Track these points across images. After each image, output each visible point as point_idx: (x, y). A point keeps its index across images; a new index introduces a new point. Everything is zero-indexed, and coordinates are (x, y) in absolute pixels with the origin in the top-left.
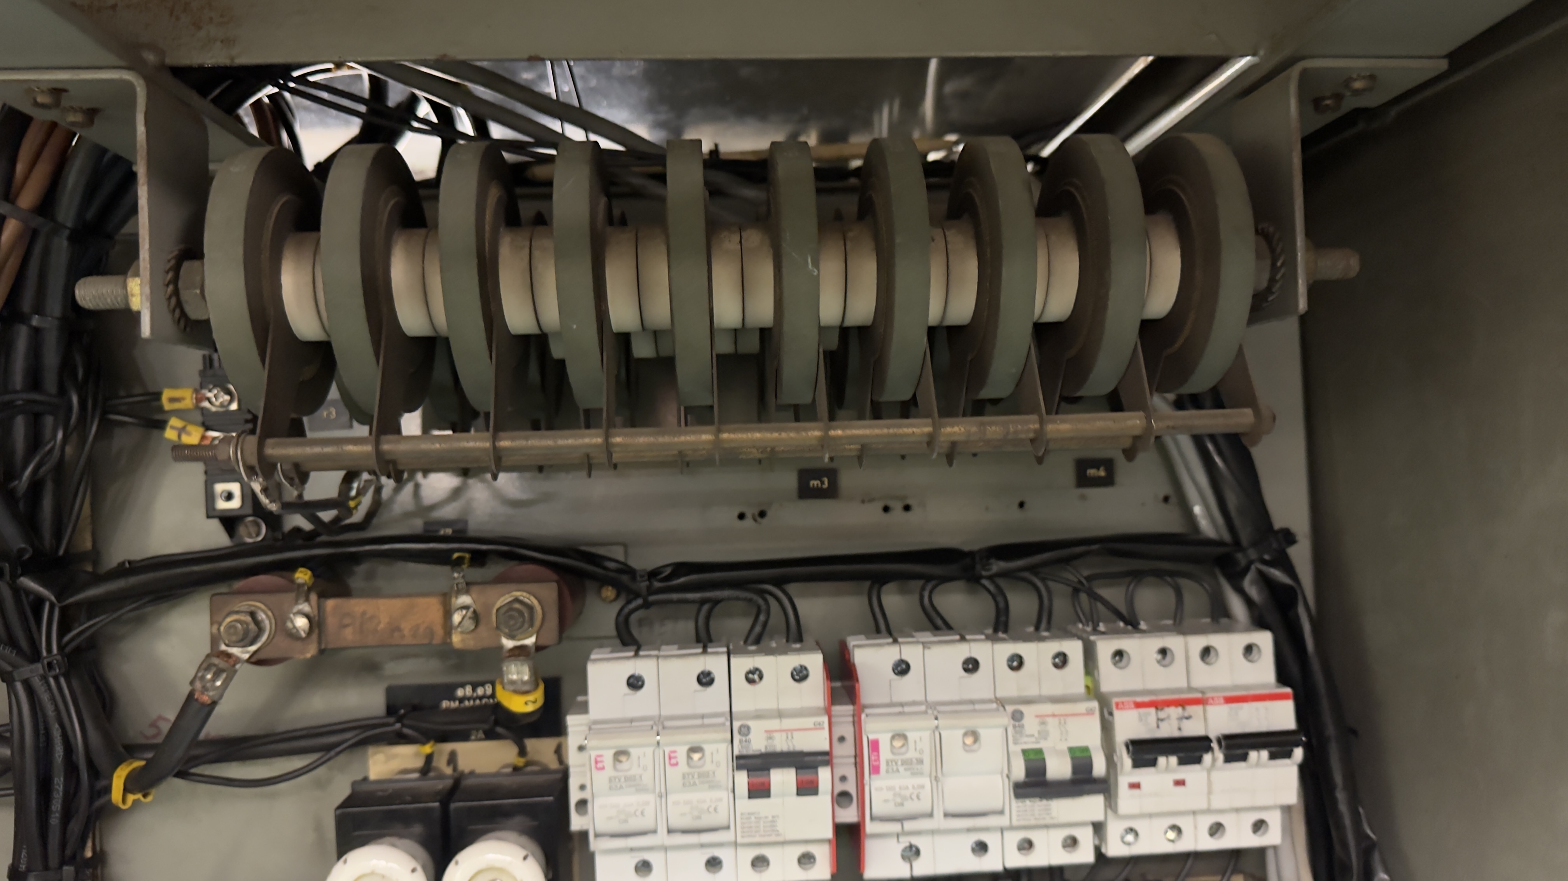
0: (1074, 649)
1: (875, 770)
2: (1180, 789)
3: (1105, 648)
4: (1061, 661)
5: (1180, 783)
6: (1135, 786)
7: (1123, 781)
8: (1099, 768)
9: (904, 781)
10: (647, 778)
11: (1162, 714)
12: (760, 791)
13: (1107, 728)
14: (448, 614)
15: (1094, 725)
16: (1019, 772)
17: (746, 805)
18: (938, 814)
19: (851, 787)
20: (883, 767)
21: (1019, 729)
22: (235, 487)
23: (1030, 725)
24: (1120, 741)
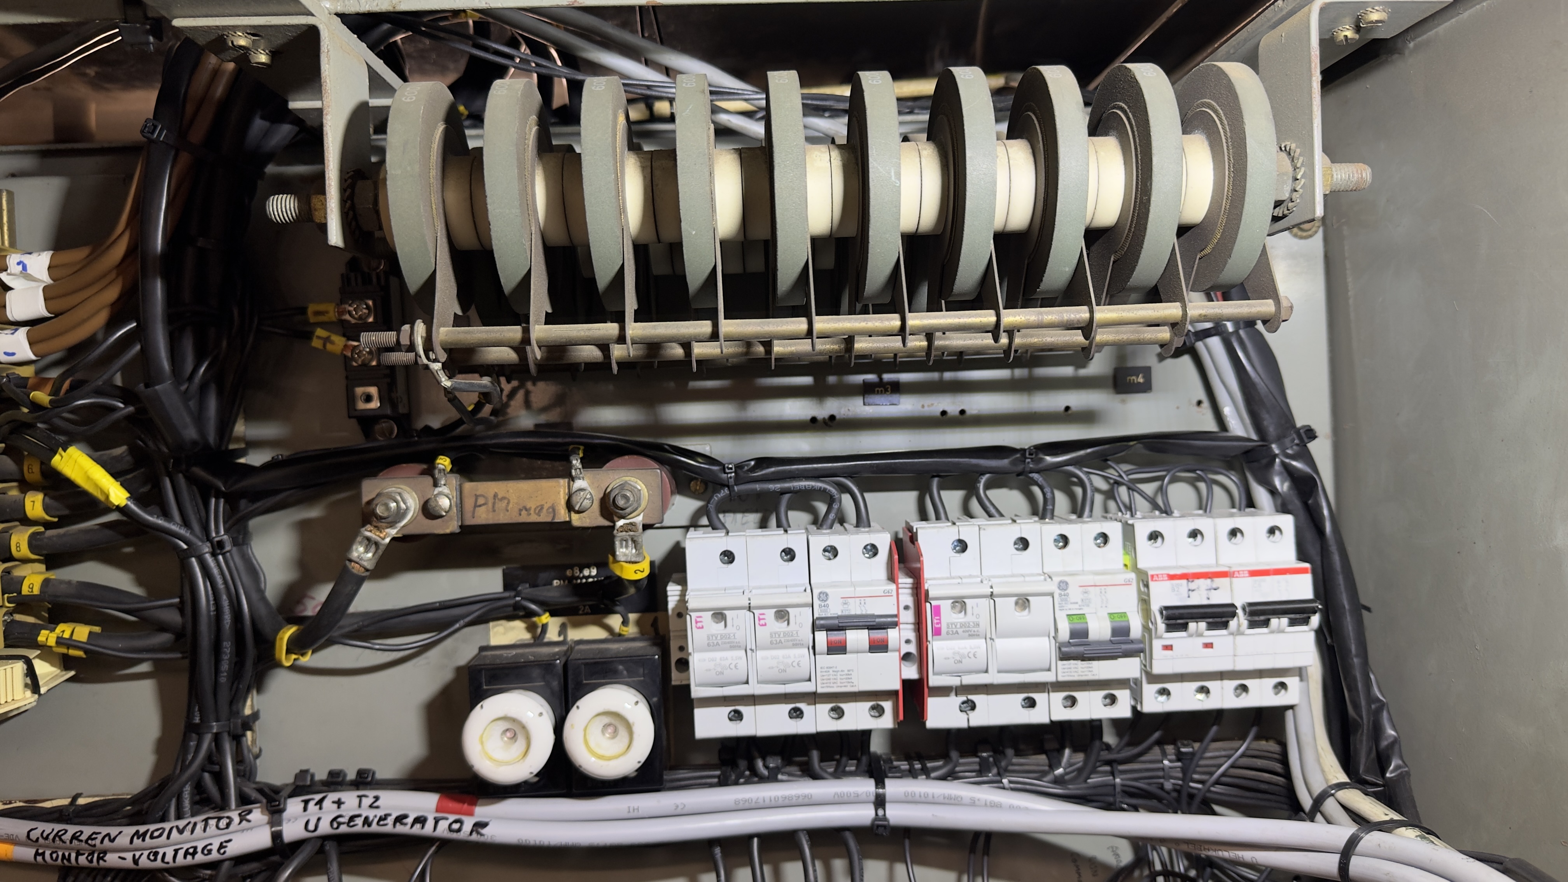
0: (1114, 530)
1: (937, 632)
2: (1208, 651)
4: (1103, 540)
5: (1209, 645)
6: (1168, 648)
7: (1157, 644)
8: (1136, 631)
9: (962, 643)
10: (740, 636)
11: (1193, 585)
12: (837, 648)
13: (1144, 597)
15: (1132, 594)
16: (1064, 633)
17: (826, 661)
18: (993, 671)
19: (914, 649)
20: (944, 630)
21: (1065, 597)
22: (373, 390)
23: (1075, 593)
24: (1155, 607)
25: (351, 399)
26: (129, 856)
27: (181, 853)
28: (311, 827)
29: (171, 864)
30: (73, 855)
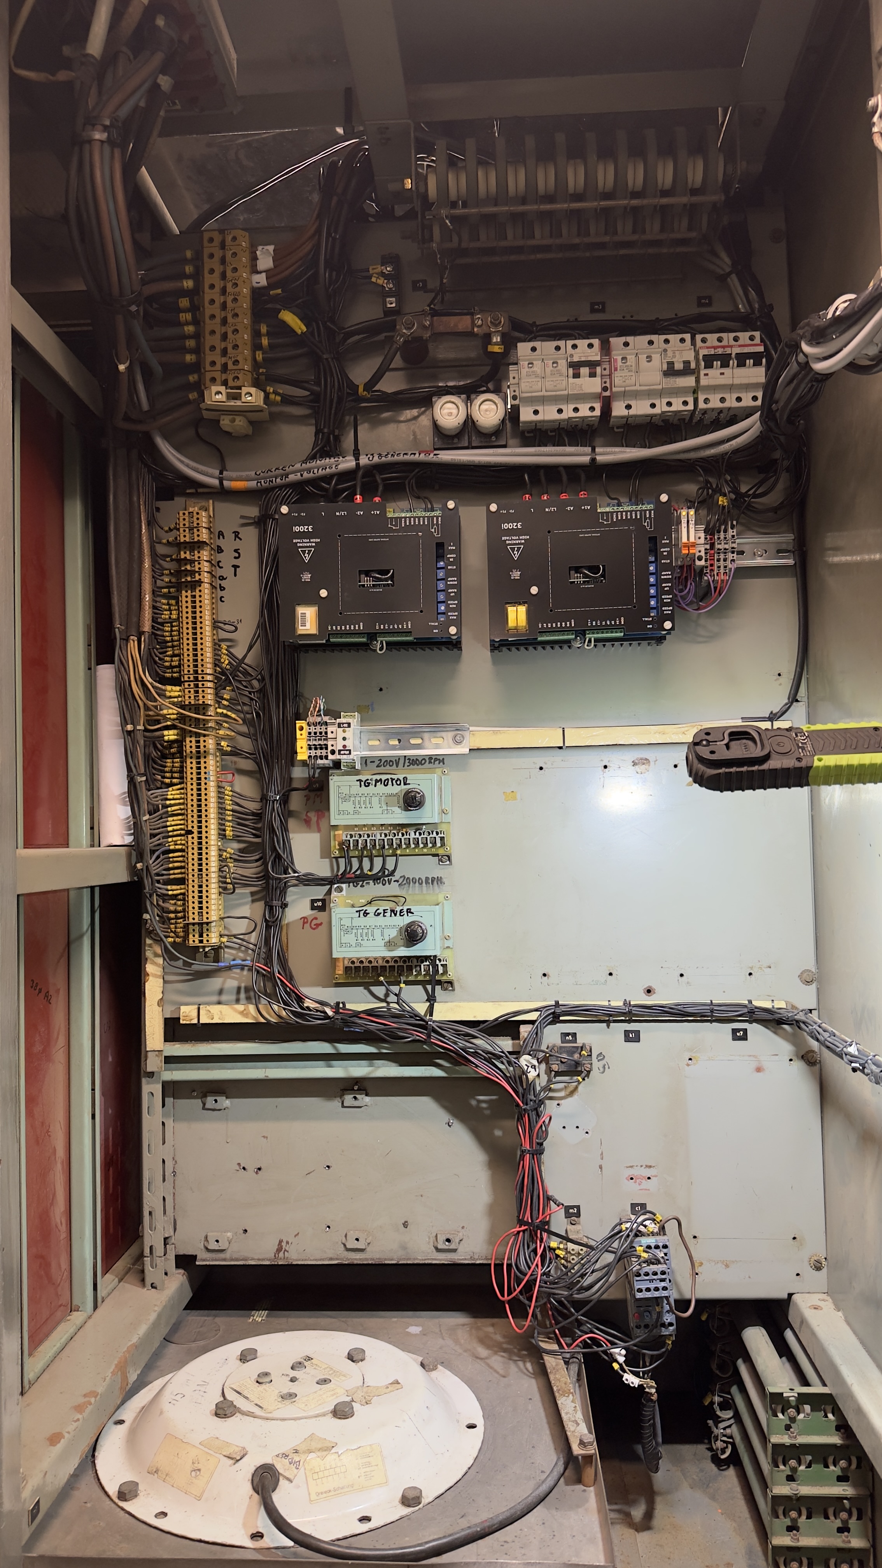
0: (688, 337)
1: (616, 369)
2: (722, 376)
3: (699, 337)
4: (682, 340)
5: (722, 374)
6: (706, 375)
7: (702, 372)
8: (693, 366)
9: (626, 373)
10: (539, 371)
11: (716, 350)
12: (577, 375)
13: (697, 353)
14: (473, 321)
15: (692, 354)
16: (665, 367)
17: (571, 380)
18: (637, 384)
19: (608, 385)
20: (618, 369)
21: (666, 355)
22: (394, 299)
23: (670, 353)
24: (701, 357)
25: (385, 303)
26: (299, 474)
27: (320, 469)
28: (371, 459)
29: (317, 474)
30: (274, 479)
